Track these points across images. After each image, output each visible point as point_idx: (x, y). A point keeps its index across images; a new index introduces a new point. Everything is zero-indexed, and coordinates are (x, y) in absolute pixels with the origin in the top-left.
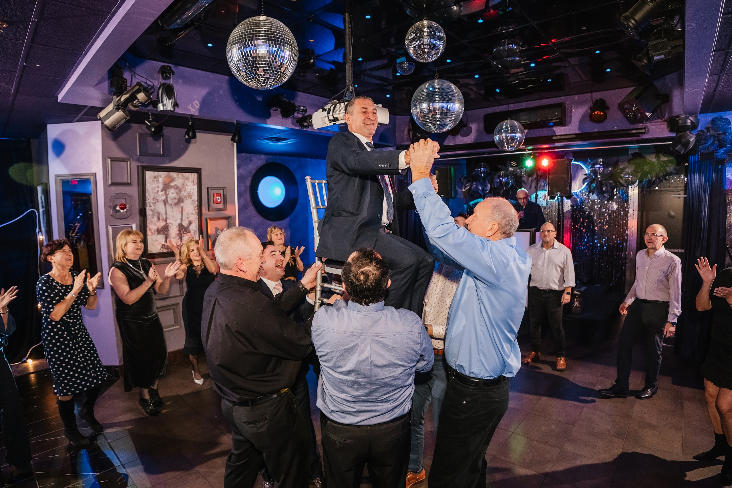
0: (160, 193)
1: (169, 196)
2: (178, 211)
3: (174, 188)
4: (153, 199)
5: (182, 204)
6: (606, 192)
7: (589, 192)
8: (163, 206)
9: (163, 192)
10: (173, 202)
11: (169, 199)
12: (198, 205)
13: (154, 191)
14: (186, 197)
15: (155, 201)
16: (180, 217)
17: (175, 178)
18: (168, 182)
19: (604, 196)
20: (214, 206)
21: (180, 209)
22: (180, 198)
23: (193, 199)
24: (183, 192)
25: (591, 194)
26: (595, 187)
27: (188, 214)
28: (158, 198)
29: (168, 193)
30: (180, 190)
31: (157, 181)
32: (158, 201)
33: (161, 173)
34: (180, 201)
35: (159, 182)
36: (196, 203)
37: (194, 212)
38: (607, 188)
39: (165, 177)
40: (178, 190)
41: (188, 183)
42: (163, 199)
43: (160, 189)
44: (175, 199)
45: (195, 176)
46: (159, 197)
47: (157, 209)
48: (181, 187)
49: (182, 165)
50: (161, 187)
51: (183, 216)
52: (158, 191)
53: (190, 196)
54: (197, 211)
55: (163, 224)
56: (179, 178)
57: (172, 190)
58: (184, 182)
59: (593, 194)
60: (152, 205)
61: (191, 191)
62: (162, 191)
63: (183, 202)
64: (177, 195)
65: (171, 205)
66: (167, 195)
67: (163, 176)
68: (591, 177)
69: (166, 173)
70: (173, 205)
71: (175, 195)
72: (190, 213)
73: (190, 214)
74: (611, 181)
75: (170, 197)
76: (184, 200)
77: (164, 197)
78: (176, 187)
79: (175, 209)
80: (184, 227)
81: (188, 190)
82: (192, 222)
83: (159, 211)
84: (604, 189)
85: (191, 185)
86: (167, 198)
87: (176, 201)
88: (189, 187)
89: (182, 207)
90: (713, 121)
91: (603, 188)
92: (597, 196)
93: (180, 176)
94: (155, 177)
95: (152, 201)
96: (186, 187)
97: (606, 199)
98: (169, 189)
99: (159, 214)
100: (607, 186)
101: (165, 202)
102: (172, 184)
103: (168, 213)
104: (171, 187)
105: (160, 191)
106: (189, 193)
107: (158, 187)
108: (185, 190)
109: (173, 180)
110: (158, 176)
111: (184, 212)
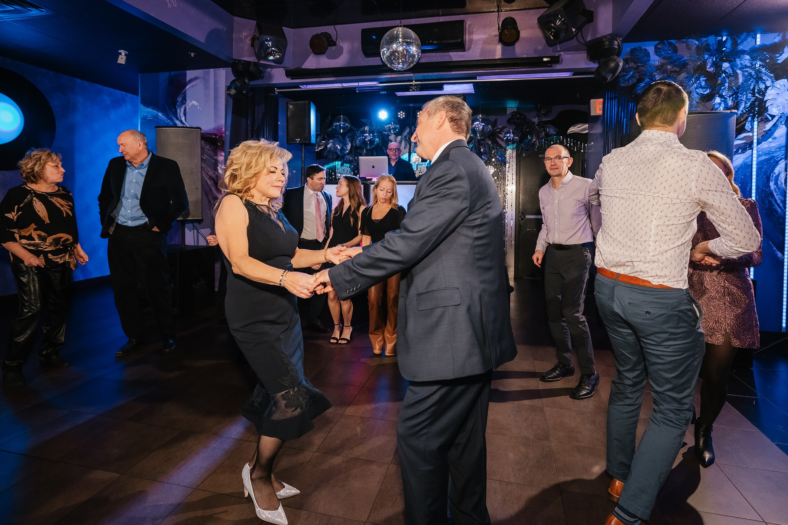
38: (485, 148)
74: (490, 142)
90: (632, 51)
91: (481, 149)
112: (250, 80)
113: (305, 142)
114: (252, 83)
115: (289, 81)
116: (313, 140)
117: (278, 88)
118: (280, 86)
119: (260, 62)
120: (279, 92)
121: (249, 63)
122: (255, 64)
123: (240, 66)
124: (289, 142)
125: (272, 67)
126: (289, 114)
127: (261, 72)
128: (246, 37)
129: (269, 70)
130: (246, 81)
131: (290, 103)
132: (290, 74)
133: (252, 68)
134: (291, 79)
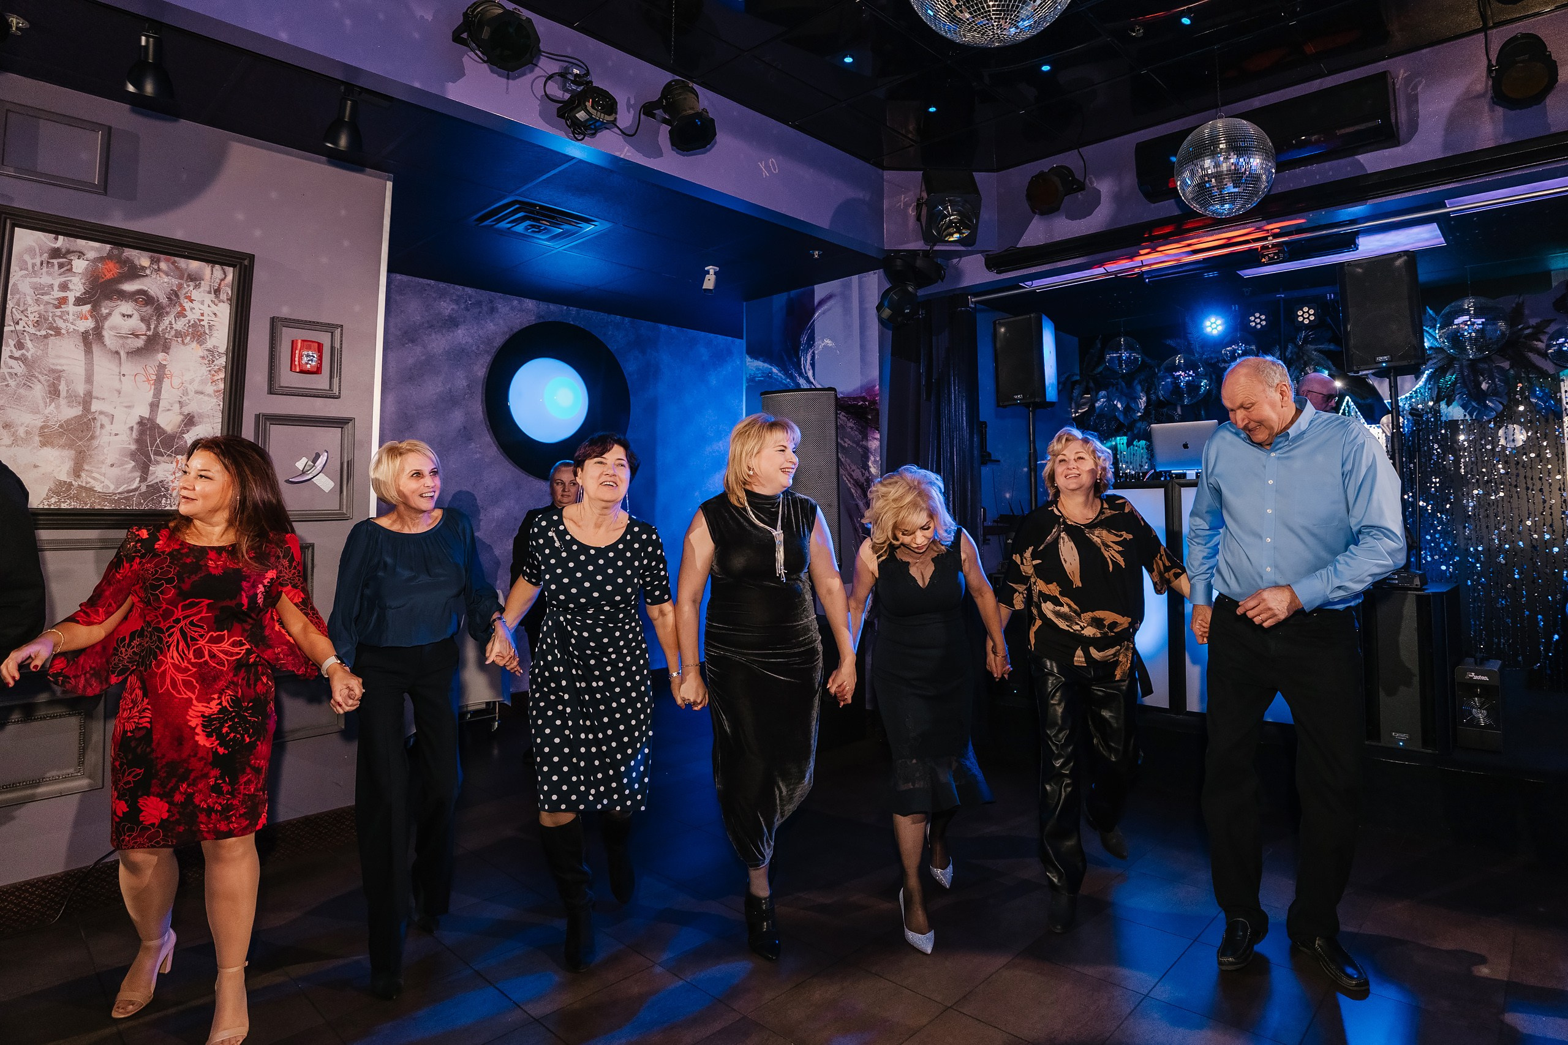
0: (71, 308)
1: (107, 324)
2: (141, 378)
3: (136, 301)
4: (37, 324)
5: (161, 356)
6: (1494, 392)
7: (1437, 401)
8: (79, 354)
9: (88, 307)
10: (123, 346)
11: (106, 333)
12: (225, 367)
13: (46, 298)
14: (178, 334)
15: (43, 333)
16: (149, 397)
17: (144, 268)
18: (109, 276)
19: (1487, 406)
20: (288, 378)
21: (152, 371)
22: (156, 335)
23: (209, 344)
24: (166, 321)
25: (1443, 405)
26: (1454, 384)
27: (185, 393)
28: (60, 323)
29: (104, 311)
30: (160, 311)
31: (61, 266)
32: (58, 332)
33: (81, 243)
34: (154, 343)
35: (70, 270)
36: (222, 361)
37: (210, 389)
38: (1493, 381)
39: (101, 259)
40: (148, 310)
41: (195, 295)
42: (82, 330)
43: (71, 296)
44: (137, 336)
45: (225, 273)
46: (64, 321)
47: (54, 361)
48: (164, 300)
49: (179, 235)
50: (78, 287)
51: (164, 395)
52: (63, 301)
53: (197, 333)
54: (222, 386)
55: (70, 412)
56: (159, 269)
57: (126, 307)
58: (180, 286)
59: (1448, 404)
60: (29, 344)
61: (206, 318)
62: (79, 302)
63: (166, 349)
64: (143, 326)
65: (117, 353)
66: (100, 321)
67: (91, 255)
68: (1441, 356)
69: (108, 247)
70: (122, 354)
71: (135, 323)
72: (192, 388)
73: (191, 394)
74: (1506, 365)
75: (112, 328)
76: (174, 343)
77: (89, 324)
78: (144, 298)
79: (128, 367)
80: (163, 432)
81: (192, 316)
82: (196, 419)
83: (59, 368)
84: (1484, 386)
85: (208, 301)
86: (98, 331)
87: (140, 343)
88: (195, 305)
89: (162, 367)
91: (1481, 384)
92: (1464, 407)
93: (163, 265)
94: (56, 253)
95: (32, 330)
96: (187, 305)
97: (1493, 414)
98: (110, 299)
99: (59, 378)
100: (1493, 379)
101: (91, 339)
102: (129, 287)
103: (97, 378)
104: (123, 296)
105: (72, 300)
106: (194, 326)
107: (64, 287)
108: (181, 314)
109: (134, 272)
110: (69, 252)
111: (166, 383)
112: (919, 286)
113: (1032, 400)
114: (921, 293)
115: (992, 277)
116: (1051, 394)
117: (975, 295)
118: (977, 290)
119: (936, 248)
120: (976, 303)
121: (914, 253)
122: (926, 253)
123: (899, 262)
124: (1001, 404)
125: (959, 255)
126: (998, 345)
127: (939, 268)
128: (907, 205)
129: (955, 261)
130: (910, 289)
131: (999, 323)
132: (993, 263)
133: (919, 263)
134: (997, 273)
